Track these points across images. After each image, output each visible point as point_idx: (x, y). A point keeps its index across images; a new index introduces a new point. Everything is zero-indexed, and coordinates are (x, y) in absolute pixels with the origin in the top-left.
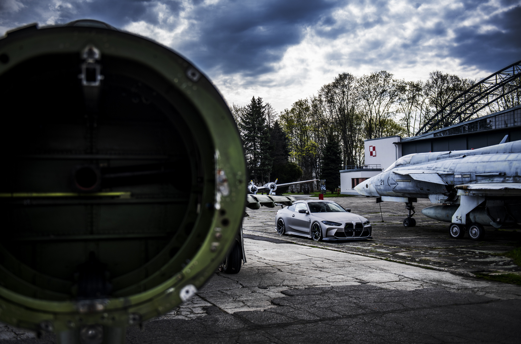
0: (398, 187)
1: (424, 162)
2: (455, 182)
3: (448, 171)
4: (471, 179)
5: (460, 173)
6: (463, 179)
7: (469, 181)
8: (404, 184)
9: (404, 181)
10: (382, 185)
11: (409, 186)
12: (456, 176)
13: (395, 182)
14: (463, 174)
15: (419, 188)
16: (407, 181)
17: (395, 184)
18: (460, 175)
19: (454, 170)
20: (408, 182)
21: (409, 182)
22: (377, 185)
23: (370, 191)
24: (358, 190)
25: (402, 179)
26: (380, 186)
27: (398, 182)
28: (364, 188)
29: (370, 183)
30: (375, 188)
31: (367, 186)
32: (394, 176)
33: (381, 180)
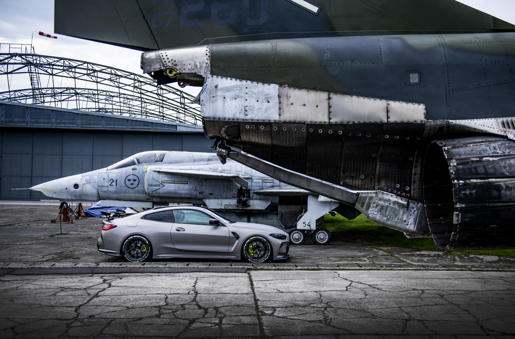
0: (164, 189)
1: (186, 162)
2: (252, 187)
3: (244, 174)
4: (274, 184)
5: (260, 178)
6: (264, 184)
7: (271, 186)
8: (175, 186)
9: (176, 182)
10: (113, 185)
11: (183, 188)
12: (255, 181)
13: (158, 183)
14: (264, 179)
15: (198, 191)
16: (181, 182)
17: (159, 186)
18: (261, 179)
19: (251, 174)
20: (182, 184)
21: (185, 184)
22: (101, 185)
23: (81, 193)
24: (48, 191)
25: (173, 180)
26: (107, 187)
27: (164, 184)
28: (66, 188)
29: (84, 182)
30: (96, 189)
31: (76, 186)
32: (156, 175)
33: (111, 180)
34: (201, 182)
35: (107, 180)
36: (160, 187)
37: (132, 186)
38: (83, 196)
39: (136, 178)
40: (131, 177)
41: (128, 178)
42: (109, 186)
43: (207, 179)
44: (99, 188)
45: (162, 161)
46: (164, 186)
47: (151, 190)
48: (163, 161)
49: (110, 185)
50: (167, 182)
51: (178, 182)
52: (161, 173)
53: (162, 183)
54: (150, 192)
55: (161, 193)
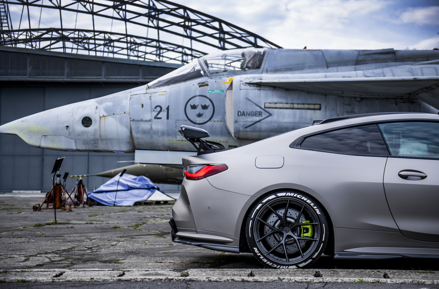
0: (271, 122)
8: (294, 115)
9: (296, 106)
10: (160, 118)
11: (312, 120)
13: (258, 109)
16: (306, 106)
17: (260, 114)
20: (309, 109)
21: (314, 109)
22: (136, 118)
23: (97, 136)
24: (30, 132)
25: (289, 102)
26: (150, 123)
27: (270, 111)
28: (67, 127)
29: (103, 113)
30: (127, 127)
31: (87, 121)
32: (254, 92)
33: (156, 107)
34: (350, 105)
35: (149, 107)
36: (261, 118)
37: (199, 120)
38: (100, 141)
39: (208, 103)
40: (196, 101)
41: (192, 103)
42: (154, 120)
43: (362, 99)
44: (134, 125)
45: (259, 67)
46: (270, 115)
47: (242, 123)
48: (262, 66)
49: (156, 118)
50: (278, 105)
51: (300, 106)
52: (262, 88)
53: (266, 109)
54: (241, 129)
55: (264, 131)
